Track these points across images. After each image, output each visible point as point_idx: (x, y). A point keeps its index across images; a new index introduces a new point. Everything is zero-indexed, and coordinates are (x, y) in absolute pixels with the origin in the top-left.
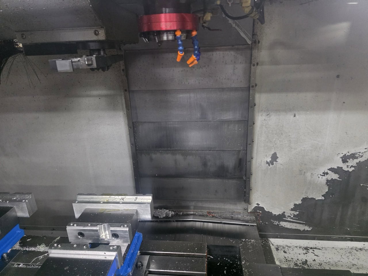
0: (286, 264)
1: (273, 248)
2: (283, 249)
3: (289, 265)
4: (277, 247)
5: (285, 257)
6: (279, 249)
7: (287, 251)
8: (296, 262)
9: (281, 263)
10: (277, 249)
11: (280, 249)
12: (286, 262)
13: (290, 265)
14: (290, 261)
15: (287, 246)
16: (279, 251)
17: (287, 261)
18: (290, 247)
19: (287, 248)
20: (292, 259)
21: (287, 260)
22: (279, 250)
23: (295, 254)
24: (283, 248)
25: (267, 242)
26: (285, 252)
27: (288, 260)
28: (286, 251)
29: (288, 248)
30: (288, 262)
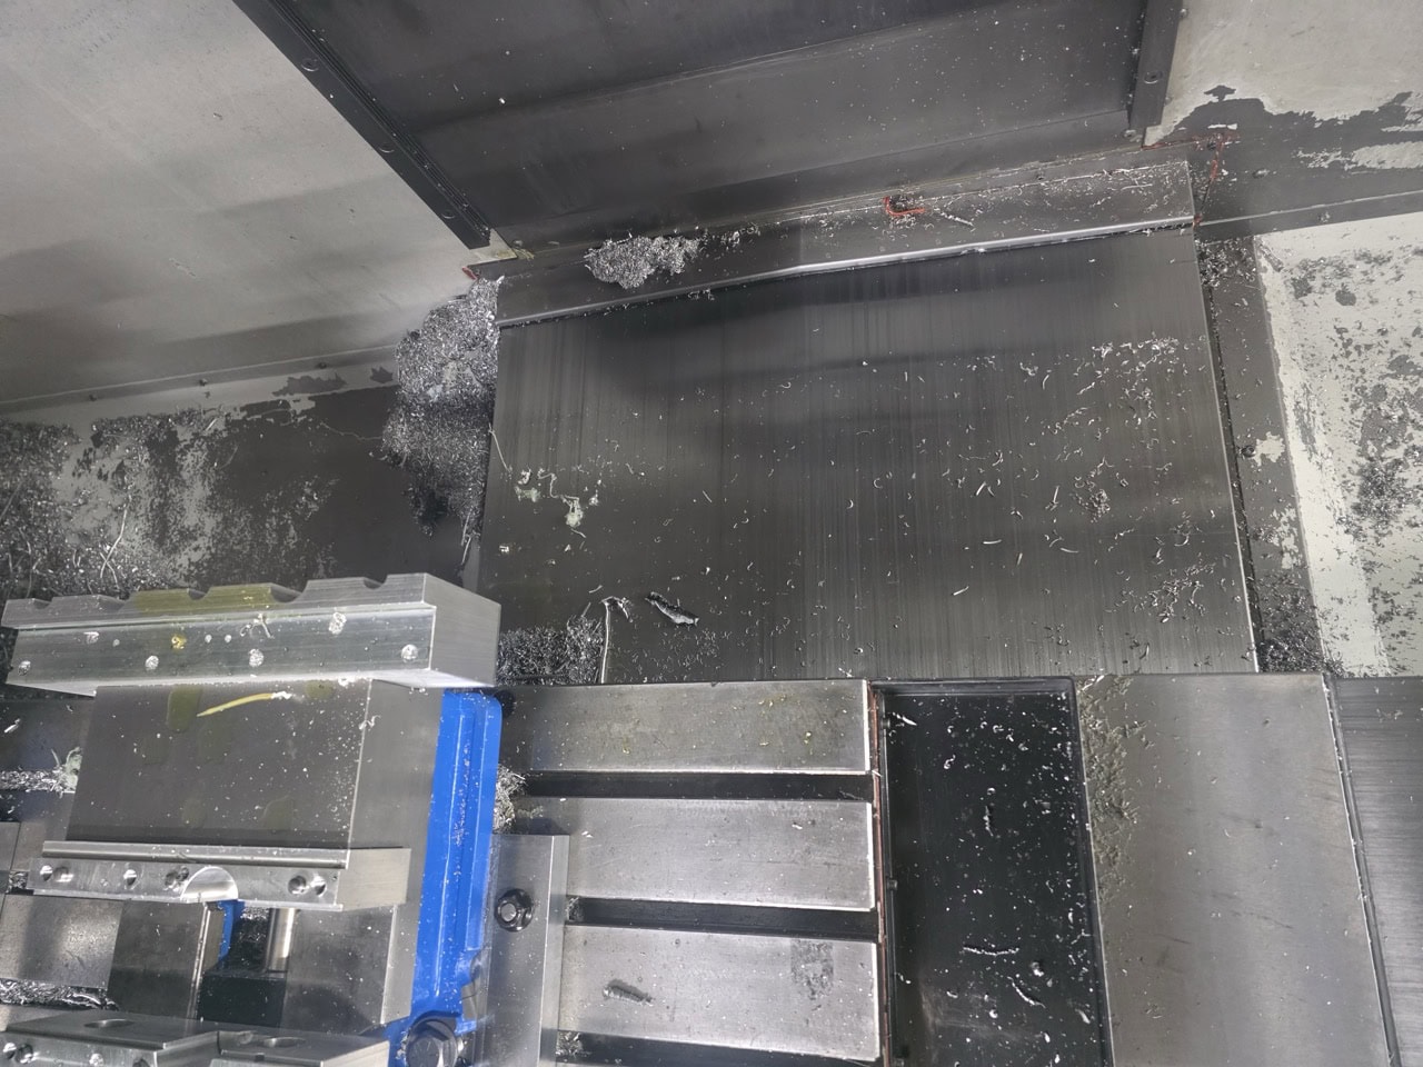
0: (1341, 373)
1: (1274, 285)
2: (1337, 283)
3: (1358, 374)
4: (1299, 274)
5: (1340, 331)
6: (1311, 283)
7: (1360, 292)
8: (1404, 351)
9: (1315, 370)
10: (1301, 288)
11: (1316, 284)
12: (1341, 361)
13: (1363, 371)
14: (1368, 347)
15: (1364, 256)
16: (1309, 299)
17: (1348, 354)
18: (1380, 261)
19: (1365, 273)
20: (1383, 333)
21: (1350, 348)
22: (1309, 290)
23: (1405, 298)
24: (1342, 271)
25: (1244, 262)
26: (1345, 298)
27: (1357, 348)
28: (1351, 288)
29: (1367, 267)
30: (1354, 355)
